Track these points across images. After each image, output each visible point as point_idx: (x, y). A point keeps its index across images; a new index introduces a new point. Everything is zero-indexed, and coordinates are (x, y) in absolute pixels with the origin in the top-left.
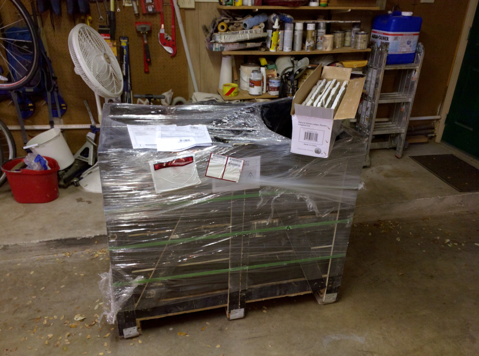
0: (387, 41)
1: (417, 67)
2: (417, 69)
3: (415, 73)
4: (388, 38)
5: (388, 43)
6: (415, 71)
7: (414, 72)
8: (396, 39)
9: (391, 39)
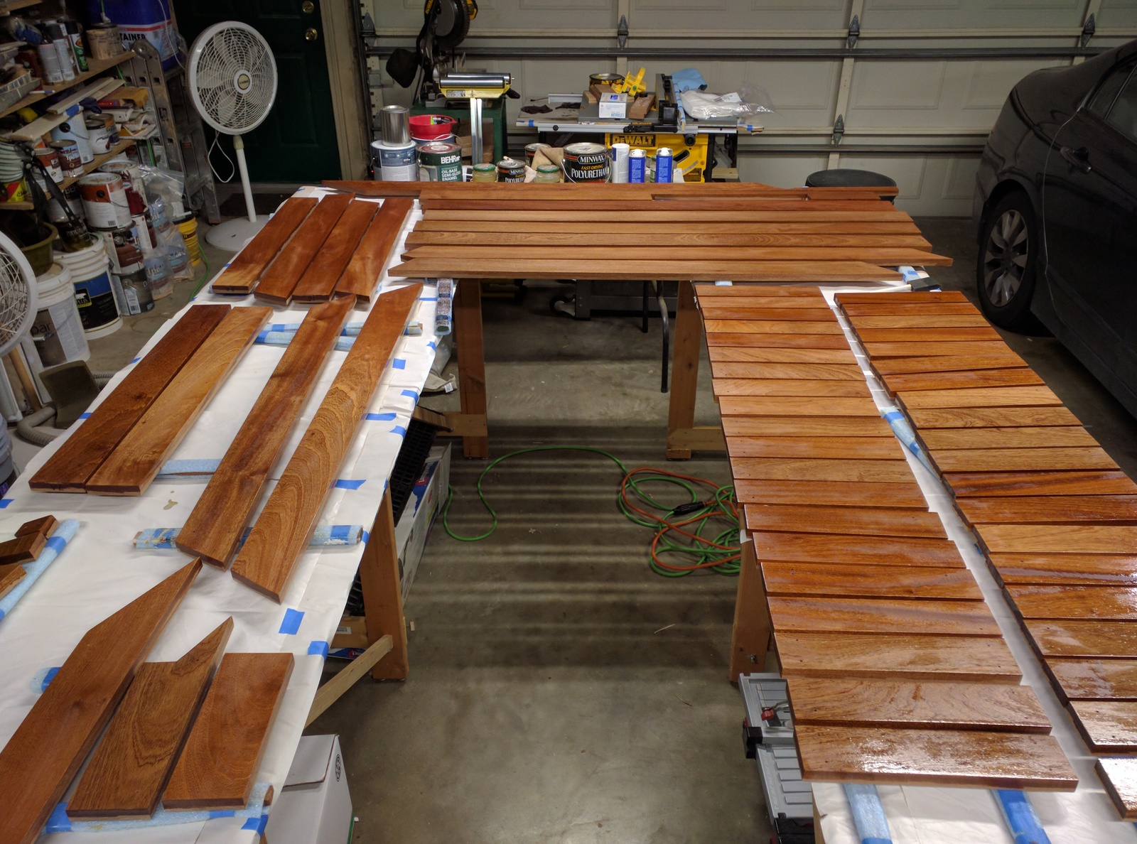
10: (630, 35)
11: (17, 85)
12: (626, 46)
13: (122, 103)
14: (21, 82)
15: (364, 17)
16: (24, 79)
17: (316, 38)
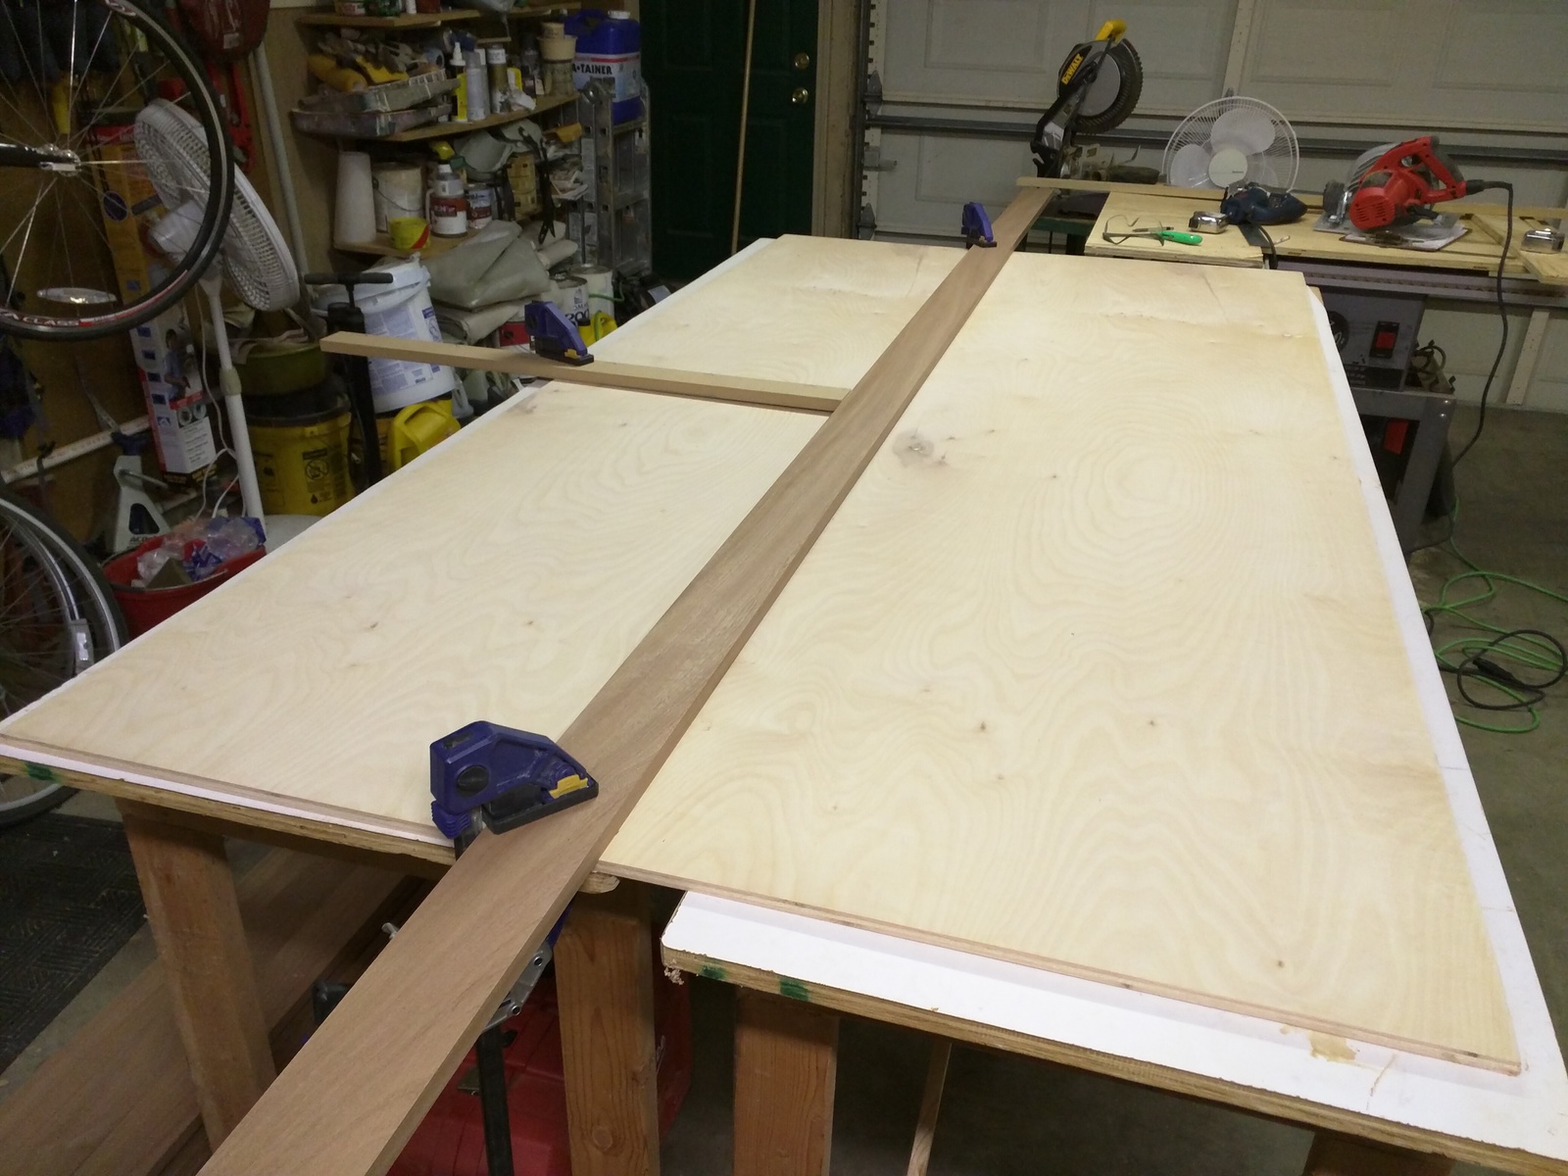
0: (609, 76)
1: (644, 124)
2: (644, 128)
3: (639, 137)
4: (609, 69)
5: (613, 79)
6: (641, 133)
7: (637, 135)
8: (621, 68)
9: (615, 68)
15: (870, 76)
17: (805, 100)
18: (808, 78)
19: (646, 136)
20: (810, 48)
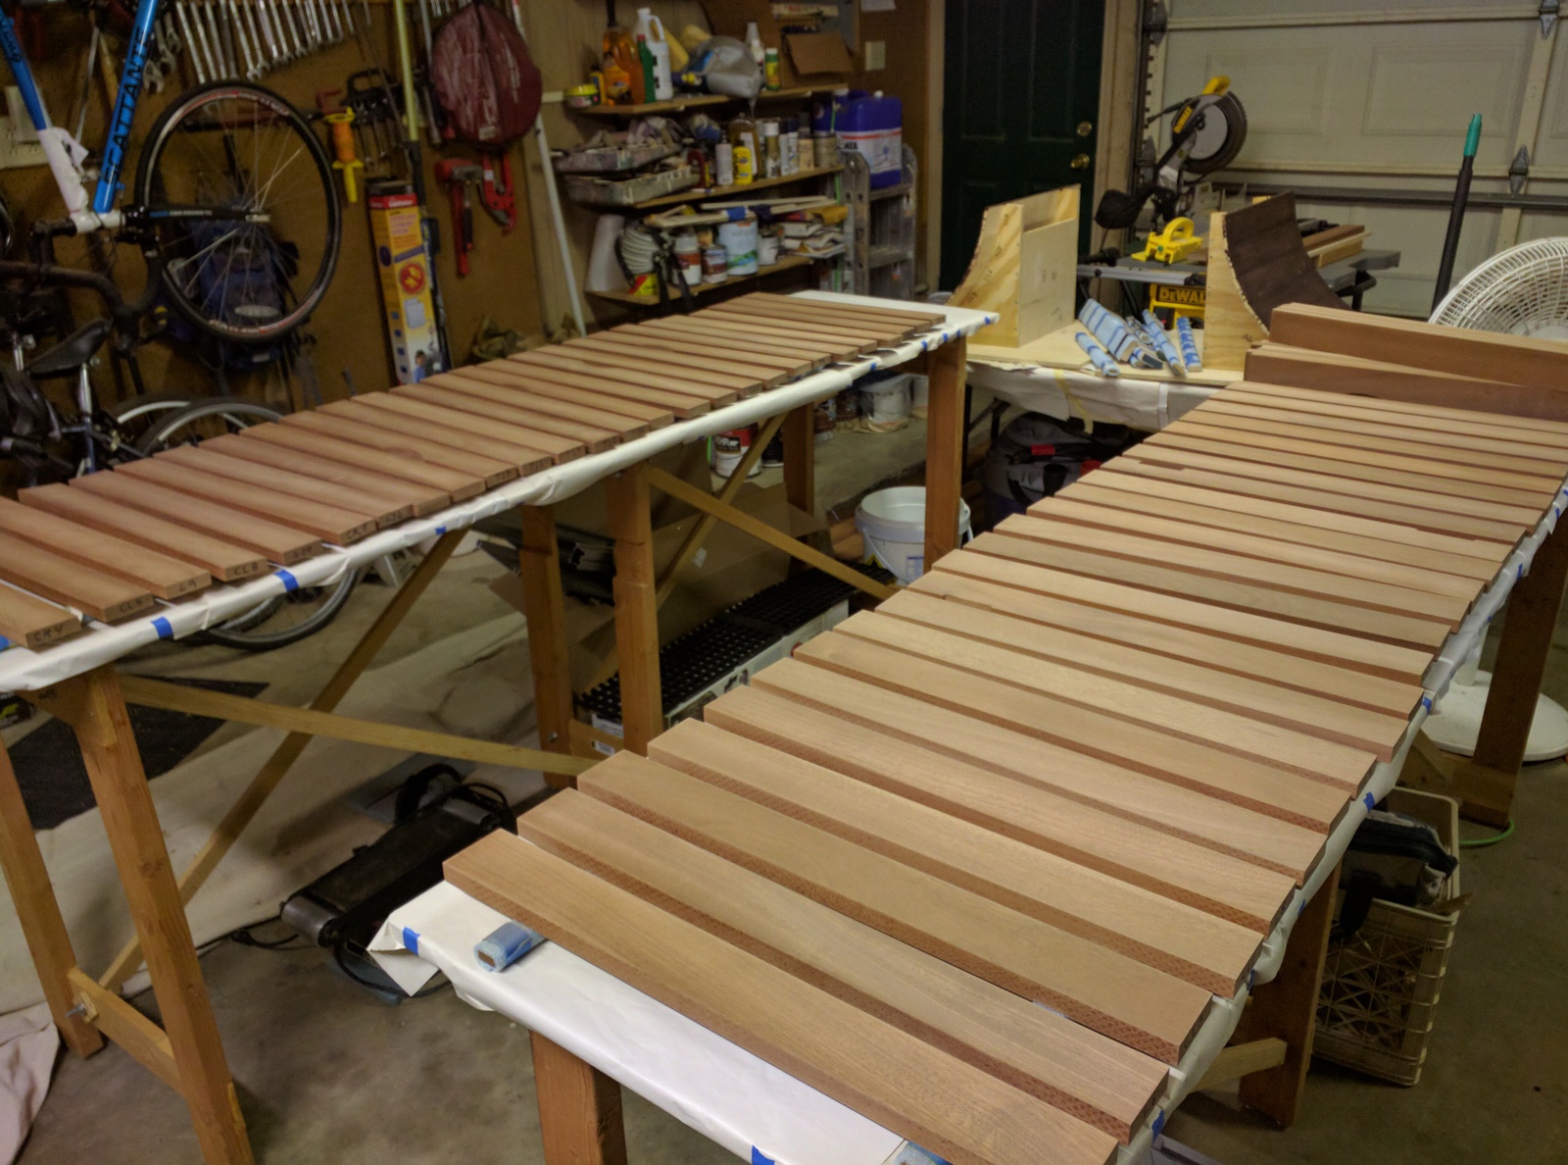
1: (911, 190)
2: (911, 195)
3: (908, 201)
6: (908, 197)
7: (905, 200)
10: (1531, 175)
11: (669, 177)
12: (1522, 191)
13: (809, 217)
14: (676, 176)
15: (1145, 142)
16: (680, 174)
17: (1085, 166)
18: (1089, 145)
19: (912, 201)
20: (1092, 117)
